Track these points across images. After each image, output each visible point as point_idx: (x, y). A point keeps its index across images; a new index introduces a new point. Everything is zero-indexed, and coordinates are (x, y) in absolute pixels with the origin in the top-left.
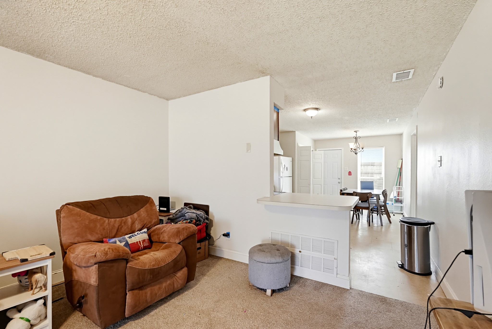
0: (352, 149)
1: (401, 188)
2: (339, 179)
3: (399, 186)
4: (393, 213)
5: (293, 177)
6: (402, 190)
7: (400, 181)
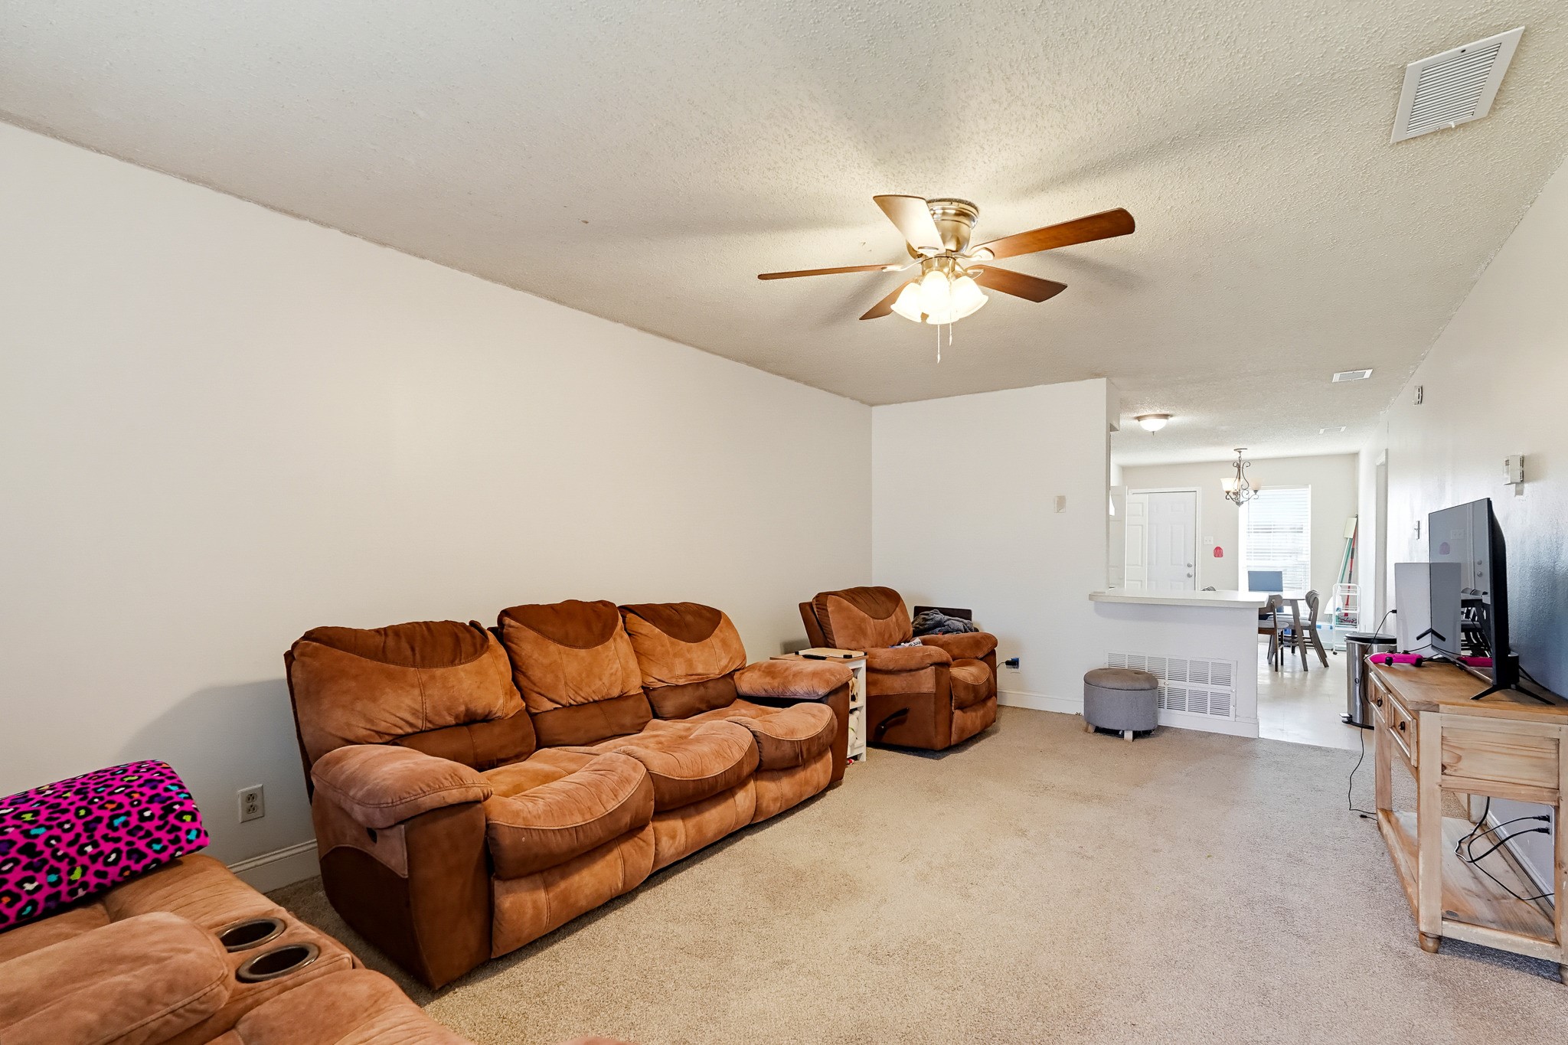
0: (1228, 493)
1: (1354, 587)
2: (1189, 566)
3: (1350, 583)
4: (1332, 650)
6: (1356, 592)
7: (1351, 572)
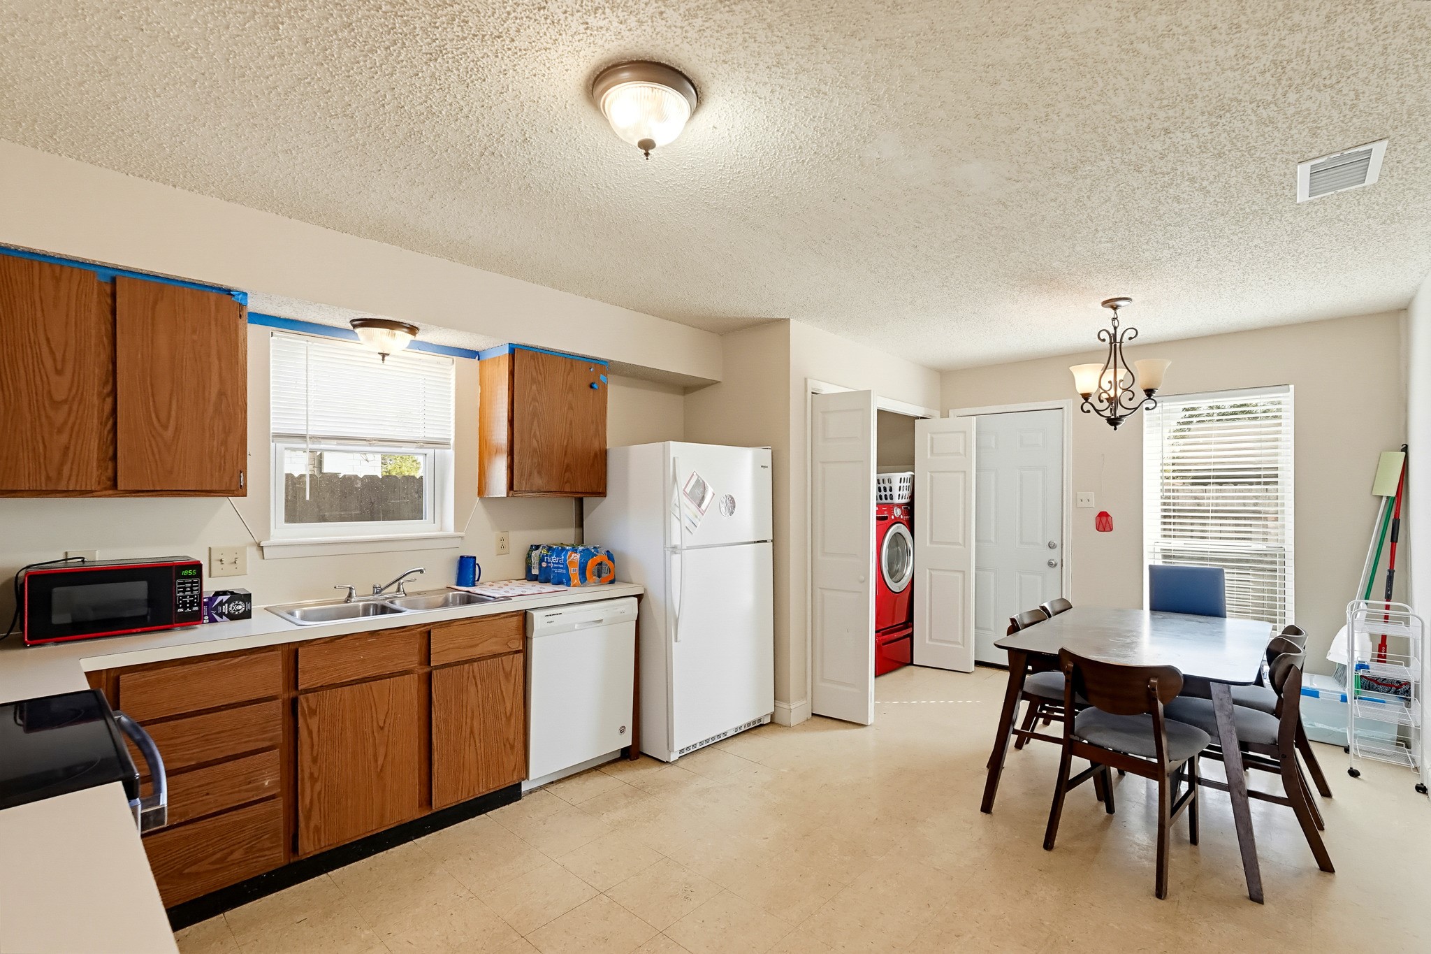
0: (1086, 397)
2: (1051, 546)
3: (1388, 599)
5: (777, 541)
6: (1406, 626)
7: (1391, 571)
